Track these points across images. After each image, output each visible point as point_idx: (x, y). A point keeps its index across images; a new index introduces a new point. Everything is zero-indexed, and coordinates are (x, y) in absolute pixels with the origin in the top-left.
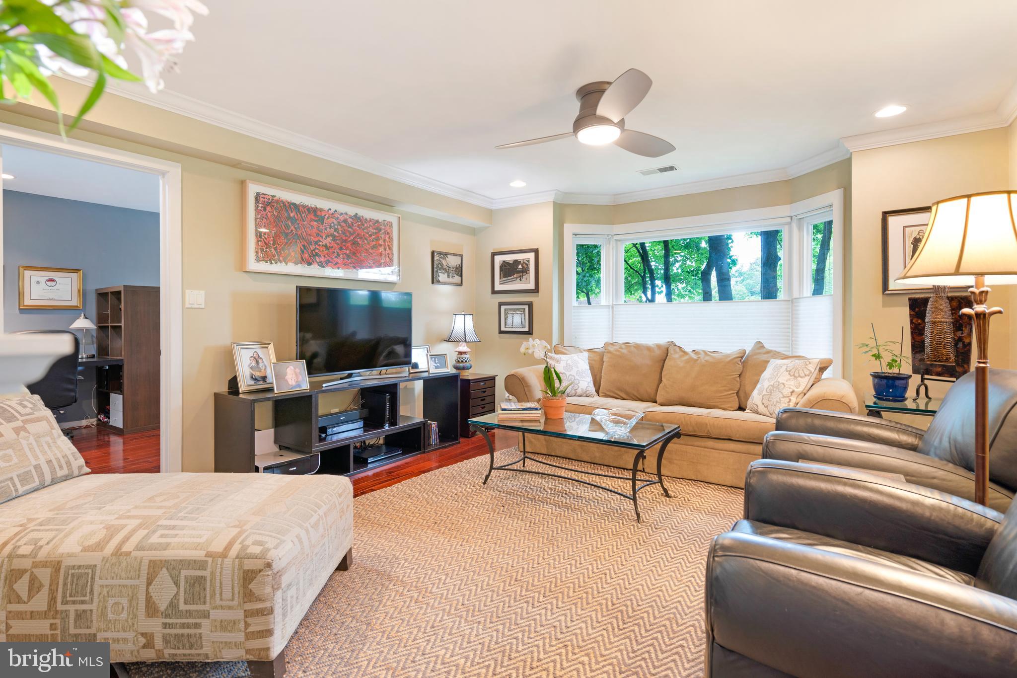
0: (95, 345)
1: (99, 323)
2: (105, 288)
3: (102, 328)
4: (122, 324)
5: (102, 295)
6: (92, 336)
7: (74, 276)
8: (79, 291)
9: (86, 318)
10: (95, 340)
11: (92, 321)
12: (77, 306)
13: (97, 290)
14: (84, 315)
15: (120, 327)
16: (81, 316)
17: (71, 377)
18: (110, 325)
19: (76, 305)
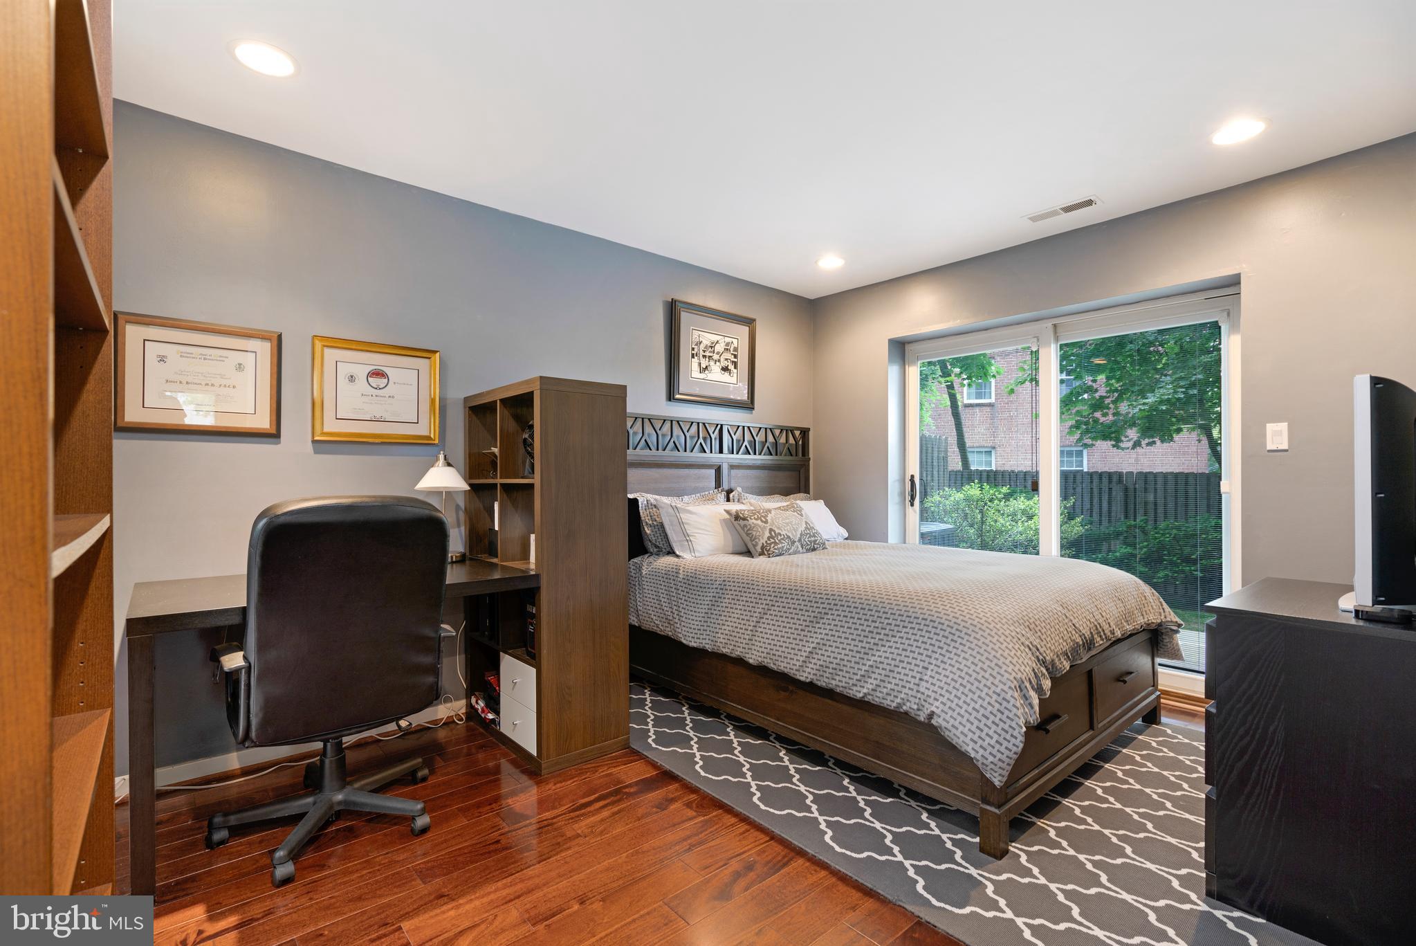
0: (463, 528)
1: (471, 478)
2: (489, 393)
3: (476, 489)
4: (536, 480)
5: (480, 411)
6: (458, 507)
7: (422, 363)
8: (433, 401)
9: (449, 465)
10: (462, 515)
11: (458, 471)
12: (429, 438)
13: (466, 399)
14: (445, 459)
15: (531, 486)
16: (437, 459)
17: (428, 632)
18: (499, 481)
19: (426, 433)
